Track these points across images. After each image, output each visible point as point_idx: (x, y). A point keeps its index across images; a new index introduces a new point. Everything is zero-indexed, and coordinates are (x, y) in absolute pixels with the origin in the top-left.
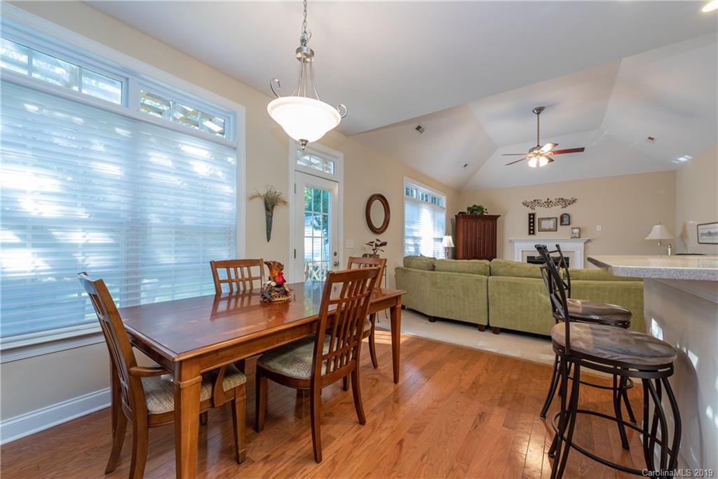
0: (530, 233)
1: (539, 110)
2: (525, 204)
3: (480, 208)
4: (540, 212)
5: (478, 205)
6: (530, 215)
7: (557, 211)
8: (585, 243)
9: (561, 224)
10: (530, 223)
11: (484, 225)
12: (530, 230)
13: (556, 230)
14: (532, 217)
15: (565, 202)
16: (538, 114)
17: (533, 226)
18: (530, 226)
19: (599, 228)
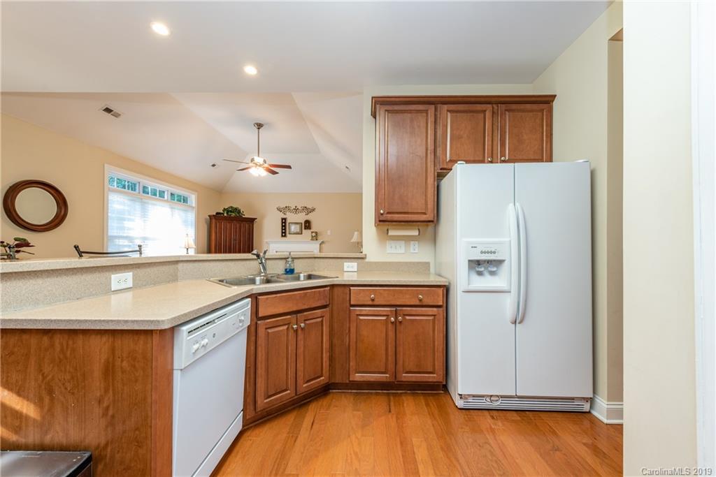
0: (282, 236)
1: (259, 126)
2: (279, 209)
3: (237, 210)
4: (291, 217)
5: (235, 206)
6: (282, 219)
7: (301, 218)
8: (320, 244)
9: (305, 229)
10: (283, 226)
11: (240, 227)
12: (282, 233)
13: (301, 234)
14: (284, 221)
15: (309, 211)
16: (259, 129)
17: (285, 229)
18: (282, 229)
19: (329, 232)
